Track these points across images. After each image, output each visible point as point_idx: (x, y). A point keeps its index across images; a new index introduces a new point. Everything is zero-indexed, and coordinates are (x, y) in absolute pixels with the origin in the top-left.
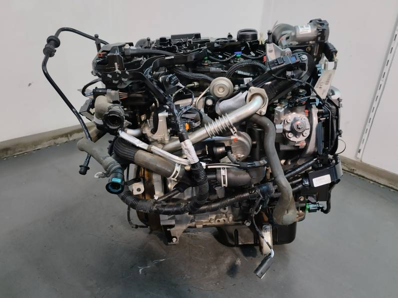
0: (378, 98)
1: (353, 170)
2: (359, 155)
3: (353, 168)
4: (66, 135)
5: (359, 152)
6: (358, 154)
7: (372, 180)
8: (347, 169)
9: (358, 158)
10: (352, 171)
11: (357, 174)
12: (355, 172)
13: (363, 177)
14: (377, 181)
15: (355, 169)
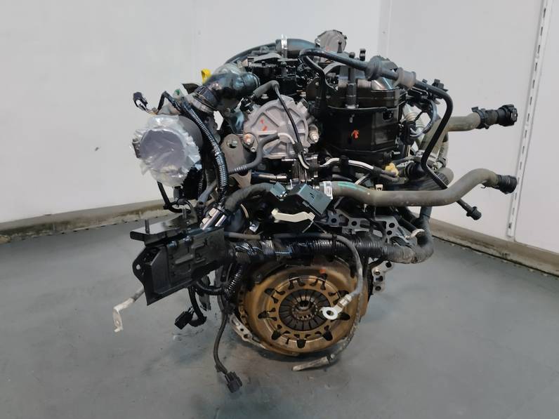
0: (525, 149)
1: (506, 254)
2: (511, 232)
3: (505, 252)
4: (137, 212)
5: (510, 227)
6: (509, 230)
7: (532, 268)
8: (498, 255)
9: (510, 237)
10: (504, 257)
11: (511, 261)
12: (509, 258)
13: (520, 264)
14: (539, 267)
15: (508, 253)
